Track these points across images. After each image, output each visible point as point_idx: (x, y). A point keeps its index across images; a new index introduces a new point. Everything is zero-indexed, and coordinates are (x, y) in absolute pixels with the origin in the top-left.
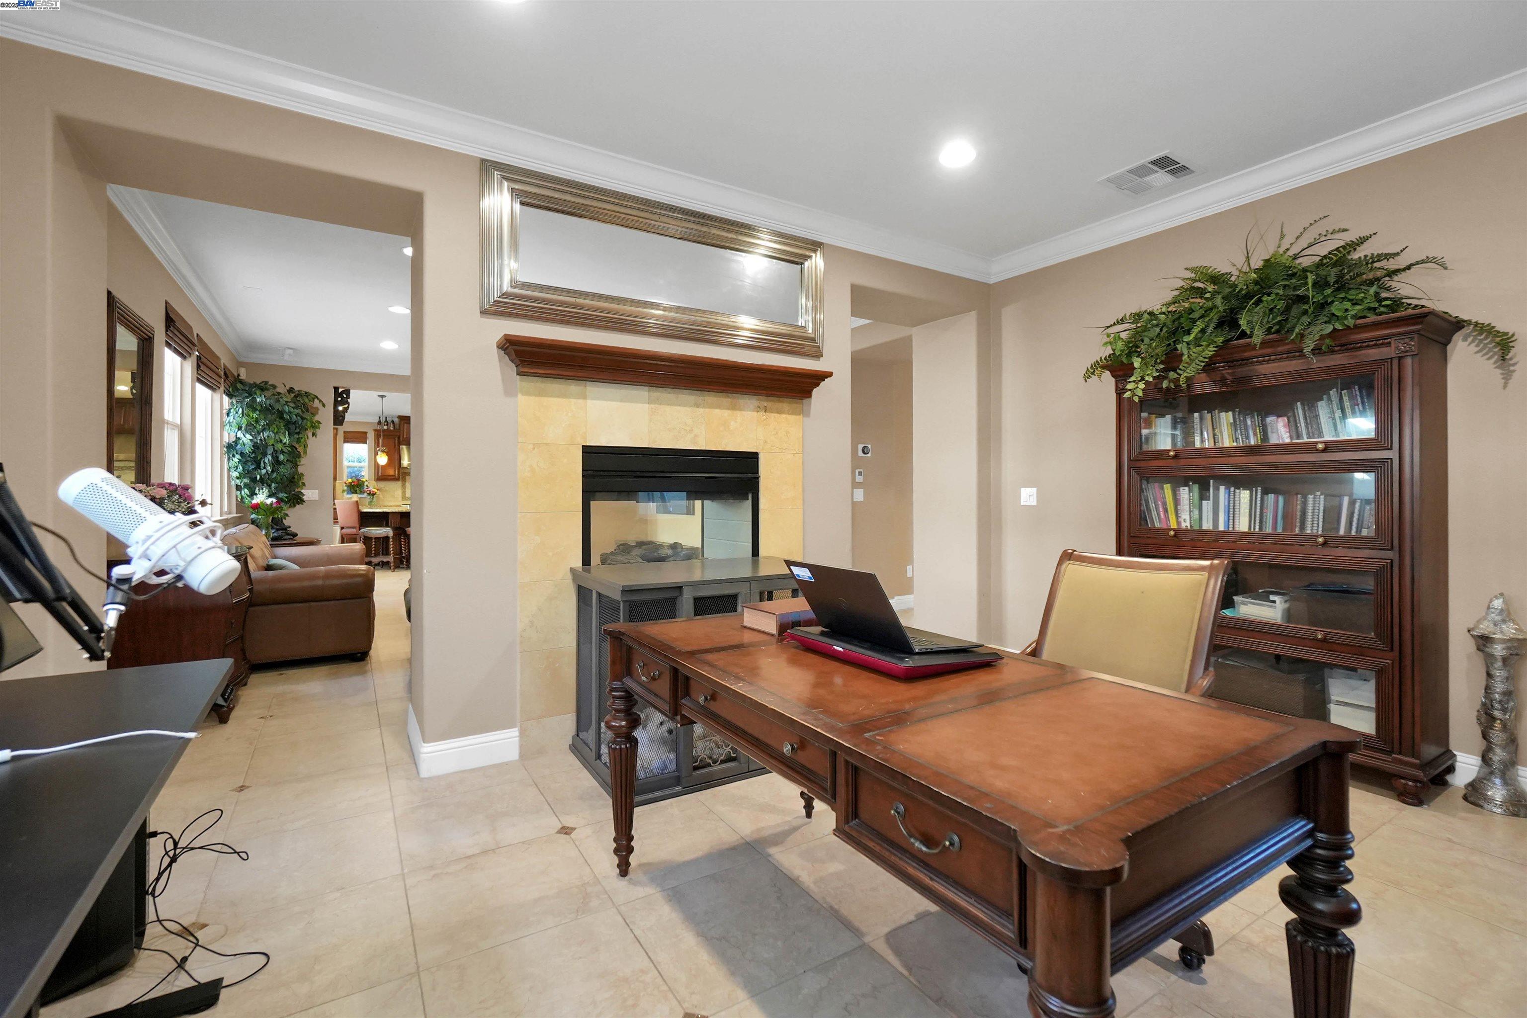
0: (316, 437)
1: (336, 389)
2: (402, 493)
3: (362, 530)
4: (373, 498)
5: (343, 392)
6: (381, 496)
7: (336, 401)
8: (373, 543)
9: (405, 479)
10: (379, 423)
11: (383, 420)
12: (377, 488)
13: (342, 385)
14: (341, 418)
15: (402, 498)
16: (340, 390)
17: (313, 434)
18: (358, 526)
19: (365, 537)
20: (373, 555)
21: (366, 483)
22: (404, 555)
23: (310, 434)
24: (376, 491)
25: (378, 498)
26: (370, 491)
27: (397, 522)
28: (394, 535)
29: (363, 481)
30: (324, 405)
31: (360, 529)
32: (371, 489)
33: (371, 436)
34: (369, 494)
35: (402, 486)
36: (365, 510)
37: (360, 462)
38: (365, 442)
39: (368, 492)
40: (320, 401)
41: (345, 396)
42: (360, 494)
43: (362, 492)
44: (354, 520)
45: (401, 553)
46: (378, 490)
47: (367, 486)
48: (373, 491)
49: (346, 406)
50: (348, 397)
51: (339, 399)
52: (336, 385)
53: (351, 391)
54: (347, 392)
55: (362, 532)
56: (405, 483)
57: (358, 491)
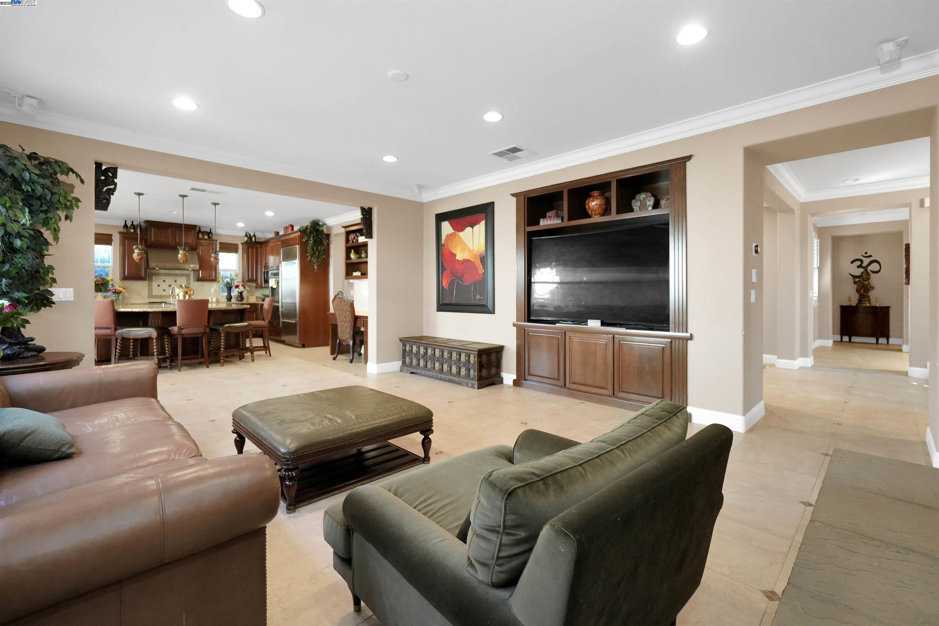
0: (71, 221)
1: (98, 165)
2: (149, 292)
3: (119, 331)
4: (118, 297)
5: (107, 170)
6: (126, 294)
7: (97, 180)
8: (131, 344)
9: (152, 279)
10: (125, 226)
11: (129, 224)
12: (123, 287)
13: (107, 162)
14: (105, 201)
15: (149, 296)
16: (104, 168)
17: (67, 217)
18: (113, 326)
19: (123, 338)
20: (131, 356)
21: (111, 283)
22: (167, 355)
23: (62, 214)
24: (122, 289)
25: (124, 298)
26: (115, 289)
27: (159, 321)
28: (158, 335)
29: (108, 280)
30: (82, 181)
31: (116, 329)
32: (117, 288)
33: (116, 239)
34: (115, 293)
35: (149, 285)
36: (122, 310)
37: (104, 262)
38: (110, 244)
39: (114, 291)
40: (78, 175)
41: (111, 175)
42: (105, 292)
43: (107, 291)
44: (109, 320)
45: (164, 354)
46: (124, 288)
47: (112, 285)
48: (118, 290)
49: (112, 187)
50: (115, 176)
51: (103, 178)
52: (100, 160)
53: (119, 170)
54: (114, 171)
55: (119, 334)
56: (152, 282)
57: (103, 289)
